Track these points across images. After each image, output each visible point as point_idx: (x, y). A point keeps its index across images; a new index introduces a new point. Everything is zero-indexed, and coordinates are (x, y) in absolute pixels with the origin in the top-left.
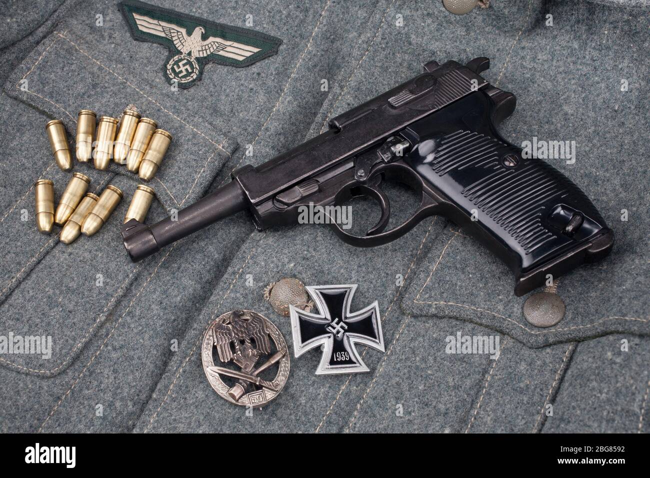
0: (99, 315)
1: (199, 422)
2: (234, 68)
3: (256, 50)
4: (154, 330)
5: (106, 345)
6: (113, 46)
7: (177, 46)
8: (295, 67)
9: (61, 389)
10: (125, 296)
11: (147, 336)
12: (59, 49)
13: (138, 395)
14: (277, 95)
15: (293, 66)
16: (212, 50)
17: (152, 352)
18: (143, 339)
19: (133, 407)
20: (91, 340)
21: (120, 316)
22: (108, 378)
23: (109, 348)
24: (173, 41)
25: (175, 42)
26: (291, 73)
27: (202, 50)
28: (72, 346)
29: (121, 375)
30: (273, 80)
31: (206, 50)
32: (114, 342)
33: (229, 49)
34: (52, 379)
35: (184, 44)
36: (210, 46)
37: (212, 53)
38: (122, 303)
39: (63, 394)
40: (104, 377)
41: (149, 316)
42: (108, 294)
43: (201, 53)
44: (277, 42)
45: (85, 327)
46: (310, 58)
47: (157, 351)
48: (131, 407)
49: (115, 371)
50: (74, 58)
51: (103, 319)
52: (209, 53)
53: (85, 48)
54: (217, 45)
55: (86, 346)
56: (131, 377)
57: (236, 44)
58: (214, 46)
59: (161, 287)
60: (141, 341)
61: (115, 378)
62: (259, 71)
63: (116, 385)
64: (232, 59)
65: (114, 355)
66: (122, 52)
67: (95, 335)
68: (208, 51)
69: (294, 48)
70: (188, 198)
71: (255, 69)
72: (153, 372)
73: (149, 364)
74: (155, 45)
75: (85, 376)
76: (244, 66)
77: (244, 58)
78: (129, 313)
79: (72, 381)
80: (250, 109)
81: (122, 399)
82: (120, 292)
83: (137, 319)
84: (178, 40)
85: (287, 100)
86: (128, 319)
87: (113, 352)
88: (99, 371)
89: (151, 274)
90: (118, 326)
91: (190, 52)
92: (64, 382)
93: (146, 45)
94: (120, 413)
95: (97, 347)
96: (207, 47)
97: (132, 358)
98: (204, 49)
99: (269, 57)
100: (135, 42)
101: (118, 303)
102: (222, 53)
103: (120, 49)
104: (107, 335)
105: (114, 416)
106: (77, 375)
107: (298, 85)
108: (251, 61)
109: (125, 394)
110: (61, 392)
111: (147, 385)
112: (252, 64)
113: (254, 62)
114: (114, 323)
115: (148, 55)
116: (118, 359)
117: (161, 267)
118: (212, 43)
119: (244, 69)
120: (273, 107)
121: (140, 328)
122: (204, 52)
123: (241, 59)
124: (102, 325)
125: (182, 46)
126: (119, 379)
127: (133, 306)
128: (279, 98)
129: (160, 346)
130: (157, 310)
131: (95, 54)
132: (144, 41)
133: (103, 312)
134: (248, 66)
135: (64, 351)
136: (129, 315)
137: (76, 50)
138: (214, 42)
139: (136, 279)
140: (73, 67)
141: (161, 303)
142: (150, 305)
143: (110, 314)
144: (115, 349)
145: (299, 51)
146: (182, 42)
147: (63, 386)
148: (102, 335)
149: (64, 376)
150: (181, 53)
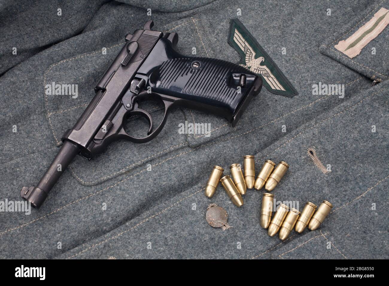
0: (123, 168)
1: (139, 251)
2: (266, 90)
3: (283, 89)
4: (144, 191)
5: (118, 185)
6: (215, 40)
7: (246, 60)
8: (296, 109)
9: (84, 194)
10: (140, 166)
11: (138, 192)
12: (188, 27)
13: (116, 217)
14: (278, 116)
15: (296, 108)
16: (261, 73)
17: (136, 201)
18: (136, 192)
19: (111, 221)
20: (112, 178)
21: (133, 175)
22: (108, 201)
23: (118, 187)
24: (245, 56)
25: (246, 57)
26: (293, 111)
27: (257, 70)
28: (101, 176)
29: (115, 203)
30: (281, 108)
31: (259, 70)
32: (122, 186)
33: (270, 79)
34: (83, 187)
35: (250, 61)
36: (262, 70)
37: (261, 74)
38: (137, 169)
39: (84, 196)
40: (107, 199)
41: (145, 183)
42: (133, 161)
43: (255, 70)
44: (296, 93)
45: (113, 171)
46: (307, 110)
47: (139, 202)
48: (110, 220)
49: (114, 200)
50: (193, 35)
51: (124, 172)
52: (259, 73)
53: (201, 33)
54: (266, 73)
55: (108, 180)
56: (119, 206)
57: (275, 80)
58: (264, 72)
59: (160, 172)
60: (134, 192)
61: (111, 203)
62: (278, 100)
63: (109, 206)
64: (269, 85)
65: (118, 192)
66: (218, 45)
67: (115, 178)
68: (259, 72)
69: (302, 101)
70: (202, 137)
71: (276, 97)
72: (130, 211)
73: (131, 206)
74: (236, 52)
75: (99, 194)
76: (272, 92)
77: (275, 89)
78: (138, 176)
79: (91, 193)
80: (260, 114)
81: (108, 214)
82: (139, 163)
83: (139, 180)
84: (248, 57)
85: (281, 121)
86: (136, 178)
87: (119, 190)
88: (107, 196)
89: (160, 162)
90: (129, 179)
91: (251, 67)
92: (87, 191)
93: (231, 49)
94: (103, 220)
95: (113, 184)
96: (260, 69)
97: (125, 198)
98: (258, 69)
99: (287, 97)
100: (227, 44)
101: (136, 167)
102: (265, 78)
103: (218, 43)
104: (121, 180)
105: (99, 219)
106: (95, 191)
107: (292, 118)
108: (276, 92)
109: (111, 213)
110: (84, 195)
111: (124, 215)
112: (276, 94)
113: (278, 94)
114: (128, 177)
115: (230, 55)
116: (119, 195)
117: (167, 161)
118: (264, 70)
119: (271, 94)
120: (272, 120)
121: (138, 186)
122: (257, 71)
123: (273, 88)
124: (121, 174)
125: (248, 61)
126: (112, 204)
127: (141, 173)
128: (278, 118)
129: (141, 200)
130: (151, 182)
131: (204, 39)
132: (232, 46)
133: (125, 168)
134: (274, 94)
135: (96, 177)
136: (137, 176)
137: (196, 32)
138: (265, 70)
139: (151, 161)
140: (189, 40)
141: (155, 180)
142: (149, 178)
143: (129, 171)
144: (120, 189)
145: (303, 104)
146: (250, 59)
147: (86, 192)
148: (119, 179)
149: (89, 188)
150: (246, 65)
